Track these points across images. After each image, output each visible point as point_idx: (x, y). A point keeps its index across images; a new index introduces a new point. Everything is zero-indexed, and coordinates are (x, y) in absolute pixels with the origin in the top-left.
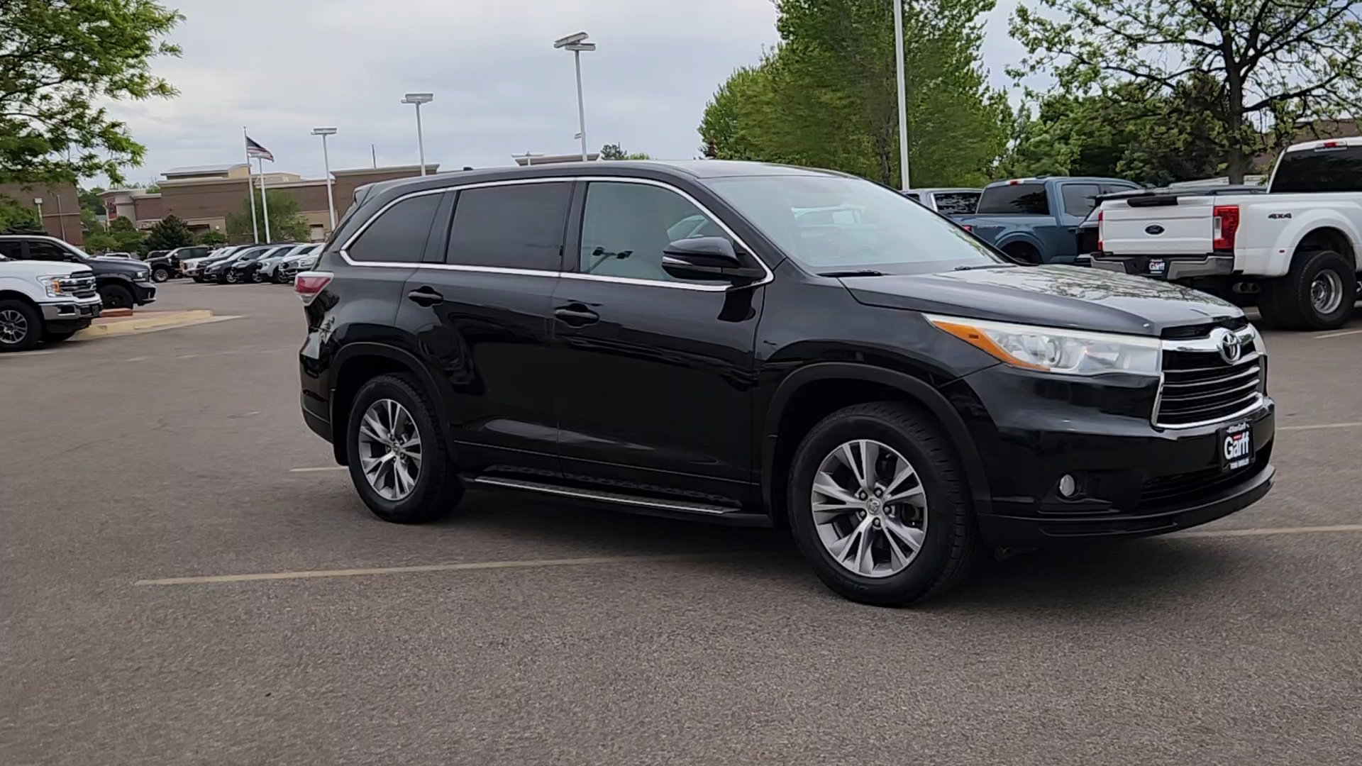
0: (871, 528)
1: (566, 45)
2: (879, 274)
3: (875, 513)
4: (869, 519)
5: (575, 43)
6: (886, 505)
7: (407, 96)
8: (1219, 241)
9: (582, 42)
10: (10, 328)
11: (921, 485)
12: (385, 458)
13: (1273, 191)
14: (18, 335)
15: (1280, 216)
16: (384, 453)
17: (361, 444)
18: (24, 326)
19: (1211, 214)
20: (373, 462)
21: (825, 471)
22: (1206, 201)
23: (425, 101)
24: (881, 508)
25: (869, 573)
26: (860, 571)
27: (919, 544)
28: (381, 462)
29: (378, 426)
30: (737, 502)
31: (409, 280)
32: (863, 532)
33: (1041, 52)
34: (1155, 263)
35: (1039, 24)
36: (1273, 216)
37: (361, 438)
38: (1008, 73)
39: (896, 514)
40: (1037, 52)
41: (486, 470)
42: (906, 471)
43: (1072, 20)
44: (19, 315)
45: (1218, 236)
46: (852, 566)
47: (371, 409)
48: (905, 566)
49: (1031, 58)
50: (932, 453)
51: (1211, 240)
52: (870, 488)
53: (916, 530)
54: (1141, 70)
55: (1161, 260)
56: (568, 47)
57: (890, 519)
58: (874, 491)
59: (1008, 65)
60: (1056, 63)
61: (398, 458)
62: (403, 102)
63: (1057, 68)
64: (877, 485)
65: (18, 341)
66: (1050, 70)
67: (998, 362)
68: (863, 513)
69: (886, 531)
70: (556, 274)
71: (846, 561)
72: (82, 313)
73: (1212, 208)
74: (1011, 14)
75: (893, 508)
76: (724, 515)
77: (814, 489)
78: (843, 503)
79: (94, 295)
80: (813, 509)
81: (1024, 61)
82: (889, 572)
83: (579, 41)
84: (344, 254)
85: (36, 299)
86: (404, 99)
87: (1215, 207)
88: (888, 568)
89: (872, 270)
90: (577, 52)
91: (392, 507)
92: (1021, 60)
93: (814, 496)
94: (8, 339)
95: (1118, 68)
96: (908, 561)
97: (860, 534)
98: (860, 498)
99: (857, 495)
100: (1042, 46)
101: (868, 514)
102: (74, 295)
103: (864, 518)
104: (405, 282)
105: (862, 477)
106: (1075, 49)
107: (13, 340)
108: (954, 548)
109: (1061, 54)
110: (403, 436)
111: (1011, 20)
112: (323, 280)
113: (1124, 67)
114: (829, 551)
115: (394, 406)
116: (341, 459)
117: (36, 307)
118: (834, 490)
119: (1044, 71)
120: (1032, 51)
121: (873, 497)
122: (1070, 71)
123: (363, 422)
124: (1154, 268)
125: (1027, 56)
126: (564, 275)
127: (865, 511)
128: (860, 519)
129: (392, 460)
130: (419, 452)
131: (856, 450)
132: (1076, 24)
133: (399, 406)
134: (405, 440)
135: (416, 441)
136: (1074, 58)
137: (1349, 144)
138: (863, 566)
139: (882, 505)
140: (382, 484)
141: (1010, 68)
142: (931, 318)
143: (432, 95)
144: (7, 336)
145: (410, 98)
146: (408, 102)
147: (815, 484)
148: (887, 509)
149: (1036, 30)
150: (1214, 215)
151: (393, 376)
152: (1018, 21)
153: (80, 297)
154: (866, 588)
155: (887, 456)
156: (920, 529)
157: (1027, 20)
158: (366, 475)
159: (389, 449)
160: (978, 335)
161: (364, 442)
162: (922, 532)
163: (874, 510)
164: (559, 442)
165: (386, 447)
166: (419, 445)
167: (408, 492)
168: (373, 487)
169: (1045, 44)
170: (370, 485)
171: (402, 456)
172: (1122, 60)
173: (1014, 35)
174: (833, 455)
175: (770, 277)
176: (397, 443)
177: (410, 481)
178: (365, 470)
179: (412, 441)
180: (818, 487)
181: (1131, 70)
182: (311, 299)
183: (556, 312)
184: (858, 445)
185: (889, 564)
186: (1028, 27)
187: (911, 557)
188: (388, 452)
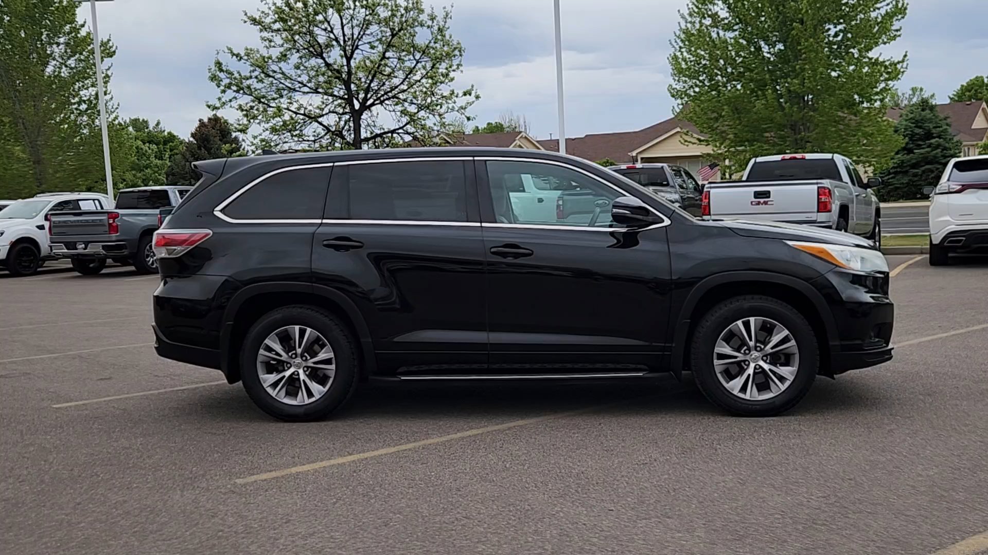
0: (756, 370)
6: (766, 356)
11: (794, 342)
12: (287, 373)
16: (277, 369)
17: (259, 364)
20: (273, 378)
21: (723, 340)
24: (762, 358)
25: (758, 398)
26: (750, 397)
27: (793, 375)
29: (278, 348)
31: (317, 232)
33: (230, 94)
35: (230, 74)
37: (260, 359)
38: (209, 107)
39: (773, 360)
41: (399, 371)
42: (782, 333)
43: (250, 72)
46: (746, 396)
47: (273, 335)
48: (784, 389)
49: (223, 97)
53: (790, 368)
54: (302, 111)
57: (768, 364)
58: (756, 348)
68: (747, 363)
69: (766, 370)
71: (742, 394)
74: (210, 65)
76: (644, 376)
77: (715, 351)
78: (736, 357)
80: (715, 364)
82: (771, 395)
84: (218, 214)
88: (769, 393)
91: (302, 410)
93: (715, 356)
95: (287, 109)
96: (785, 387)
97: (749, 375)
98: (746, 354)
99: (743, 351)
100: (231, 89)
101: (751, 362)
103: (749, 365)
104: (314, 234)
105: (751, 340)
110: (306, 354)
112: (204, 235)
114: (728, 389)
115: (303, 331)
116: (233, 379)
118: (727, 350)
120: (224, 92)
121: (755, 352)
123: (262, 346)
125: (221, 95)
127: (749, 361)
129: (296, 374)
130: (331, 364)
134: (309, 358)
135: (327, 355)
136: (253, 98)
138: (753, 394)
139: (761, 356)
140: (284, 395)
141: (209, 104)
142: (790, 243)
147: (716, 348)
149: (227, 78)
151: (301, 308)
154: (758, 407)
155: (768, 325)
156: (793, 367)
157: (221, 70)
158: (267, 389)
159: (289, 365)
160: (823, 251)
161: (261, 362)
162: (794, 368)
163: (755, 360)
164: (491, 342)
165: (285, 364)
166: (331, 359)
167: (319, 397)
168: (276, 398)
169: (234, 88)
170: (272, 396)
171: (305, 369)
172: (291, 103)
173: (212, 80)
174: (730, 329)
175: (667, 222)
176: (298, 360)
177: (321, 387)
178: (265, 385)
179: (322, 356)
180: (718, 350)
181: (294, 110)
182: (183, 251)
183: (493, 250)
184: (749, 321)
185: (769, 390)
186: (222, 75)
187: (787, 384)
188: (289, 368)
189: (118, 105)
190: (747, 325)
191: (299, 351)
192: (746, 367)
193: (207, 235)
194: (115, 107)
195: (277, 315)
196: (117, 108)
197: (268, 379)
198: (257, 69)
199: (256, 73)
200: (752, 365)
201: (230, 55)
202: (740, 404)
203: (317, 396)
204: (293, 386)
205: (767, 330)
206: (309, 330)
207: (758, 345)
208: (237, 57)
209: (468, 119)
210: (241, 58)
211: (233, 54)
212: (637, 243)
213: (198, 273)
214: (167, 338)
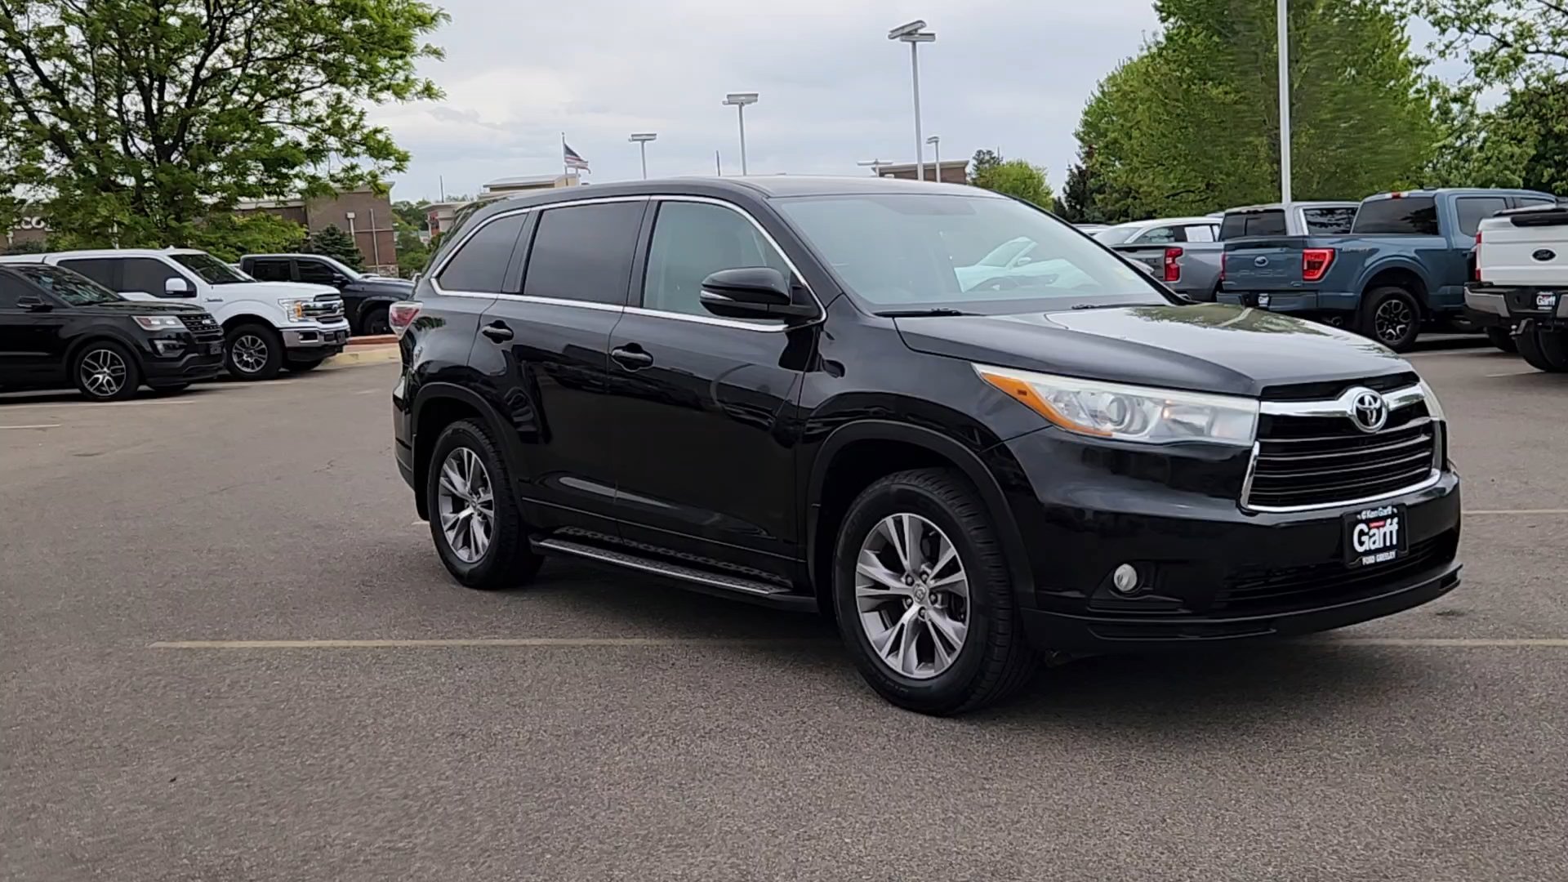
0: (917, 619)
1: (903, 35)
2: (958, 314)
3: (921, 601)
4: (915, 608)
5: (911, 33)
6: (933, 591)
7: (729, 96)
9: (920, 31)
10: (250, 355)
11: (963, 571)
12: (464, 514)
14: (258, 363)
16: (463, 508)
17: (440, 496)
18: (264, 354)
20: (452, 517)
21: (870, 549)
23: (749, 102)
24: (927, 595)
25: (912, 673)
26: (902, 670)
27: (961, 640)
28: (458, 519)
29: (456, 478)
30: (789, 582)
31: (486, 313)
32: (906, 623)
34: (1543, 296)
37: (441, 490)
39: (942, 604)
40: (1447, 33)
41: (557, 532)
42: (950, 553)
44: (259, 341)
46: (894, 663)
47: (450, 459)
48: (946, 667)
50: (974, 533)
52: (914, 571)
53: (959, 625)
55: (1551, 293)
56: (904, 37)
57: (935, 609)
58: (920, 574)
60: (1472, 47)
61: (476, 514)
62: (724, 103)
63: (1473, 53)
64: (923, 567)
65: (257, 369)
66: (1464, 54)
67: (1049, 424)
68: (909, 601)
69: (929, 624)
70: (620, 308)
71: (889, 658)
72: (325, 340)
75: (940, 597)
76: (769, 597)
77: (858, 570)
78: (887, 588)
79: (340, 321)
80: (857, 594)
81: (1430, 46)
82: (930, 673)
83: (916, 30)
84: (434, 282)
85: (277, 325)
86: (726, 100)
88: (931, 668)
89: (950, 309)
90: (914, 43)
91: (468, 569)
92: (1427, 44)
93: (858, 578)
94: (248, 367)
95: (1550, 52)
96: (950, 661)
97: (903, 625)
98: (907, 584)
99: (903, 579)
100: (1454, 26)
101: (915, 603)
102: (318, 319)
103: (910, 606)
104: (481, 315)
105: (906, 558)
106: (1495, 29)
107: (253, 368)
108: (996, 649)
109: (1478, 36)
110: (480, 490)
112: (413, 311)
113: (1558, 51)
114: (873, 644)
115: (470, 455)
116: (424, 515)
117: (277, 332)
118: (880, 573)
119: (1457, 56)
121: (920, 582)
122: (1490, 56)
123: (442, 473)
124: (1542, 303)
126: (628, 309)
127: (910, 598)
128: (906, 607)
129: (470, 517)
130: (491, 509)
131: (899, 524)
133: (474, 455)
134: (481, 495)
135: (490, 497)
138: (905, 663)
139: (928, 592)
140: (460, 545)
142: (981, 369)
143: (757, 95)
144: (247, 364)
145: (732, 99)
146: (730, 103)
147: (859, 565)
148: (933, 597)
149: (1445, 6)
151: (469, 422)
153: (324, 323)
155: (931, 534)
156: (965, 624)
158: (446, 533)
159: (467, 504)
160: (1026, 391)
161: (442, 494)
162: (964, 627)
163: (921, 598)
165: (465, 502)
166: (491, 501)
167: (483, 553)
168: (452, 546)
169: (1458, 24)
170: (449, 544)
171: (479, 512)
174: (877, 530)
175: (822, 316)
177: (485, 541)
178: (445, 527)
180: (863, 567)
183: (615, 353)
184: (901, 519)
185: (932, 663)
187: (953, 657)
188: (467, 507)
191: (469, 484)
192: (903, 609)
193: (417, 311)
195: (449, 431)
197: (447, 517)
203: (481, 553)
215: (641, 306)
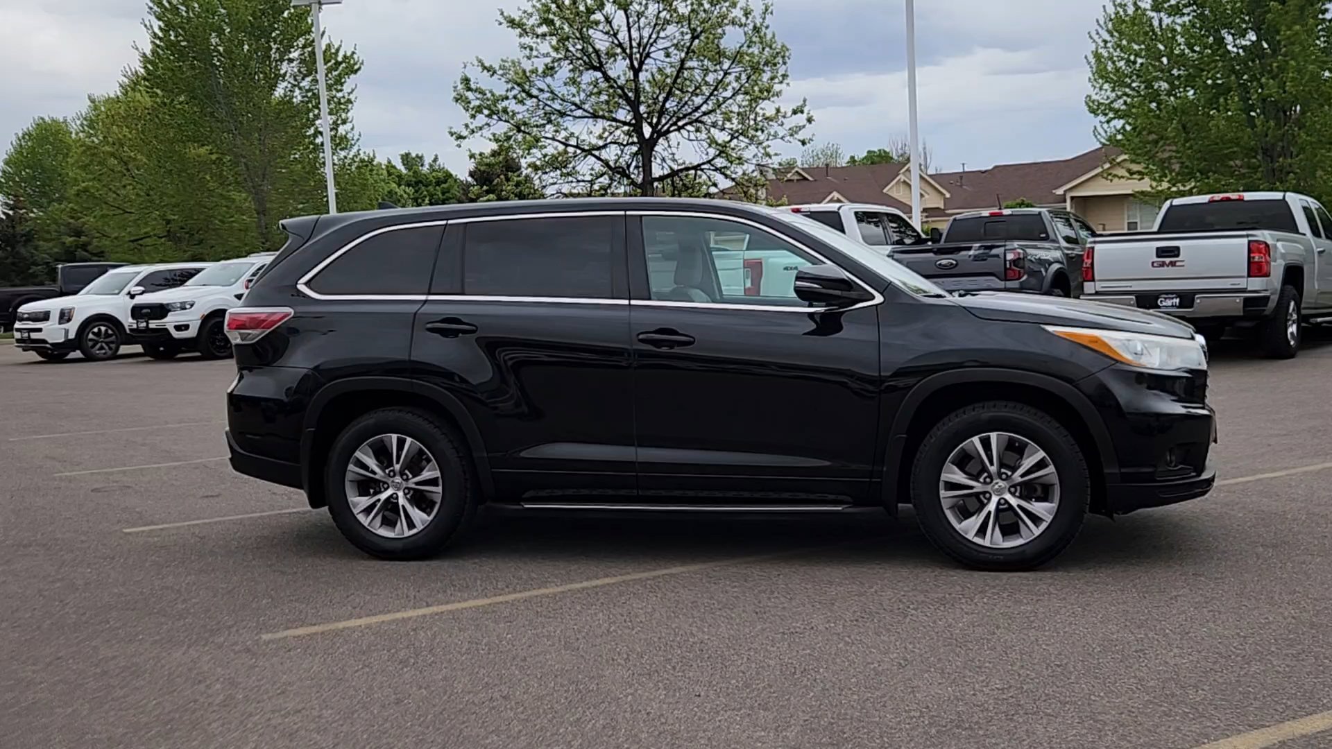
0: (1000, 507)
3: (1001, 494)
6: (1014, 486)
8: (749, 289)
11: (1052, 467)
12: (383, 496)
13: (748, 249)
15: (791, 269)
16: (380, 491)
17: (348, 484)
19: (742, 266)
20: (365, 502)
21: (953, 463)
22: (739, 254)
24: (1008, 489)
25: (1001, 545)
26: (991, 543)
27: (1051, 515)
28: (376, 501)
29: (373, 464)
30: (855, 499)
31: (420, 311)
32: (991, 511)
33: (481, 119)
35: (480, 93)
36: (786, 269)
37: (349, 476)
39: (1023, 493)
41: (524, 496)
42: (1036, 456)
43: (507, 91)
45: (749, 285)
46: (984, 541)
47: (365, 446)
48: (1038, 534)
49: (472, 123)
51: (743, 288)
53: (1048, 504)
54: (573, 142)
57: (1017, 497)
58: (1000, 475)
59: (451, 128)
61: (400, 493)
67: (1117, 362)
68: (988, 495)
70: (624, 302)
71: (978, 539)
73: (742, 261)
74: (455, 83)
75: (1020, 488)
76: (842, 511)
77: (941, 479)
78: (972, 488)
80: (941, 496)
82: (1021, 542)
84: (302, 287)
87: (744, 260)
88: (1018, 538)
91: (399, 545)
93: (941, 485)
95: (553, 139)
96: (1041, 529)
97: (989, 513)
98: (986, 483)
99: (983, 480)
100: (482, 113)
101: (994, 495)
103: (990, 499)
104: (417, 314)
105: (992, 464)
110: (407, 472)
111: (455, 87)
112: (284, 315)
113: (559, 138)
114: (960, 532)
115: (401, 441)
118: (959, 477)
120: (473, 116)
121: (998, 480)
123: (351, 460)
125: (469, 120)
126: (634, 302)
127: (991, 493)
129: (393, 496)
130: (437, 485)
132: (511, 94)
135: (432, 474)
136: (510, 126)
137: (812, 210)
138: (995, 539)
139: (1008, 486)
140: (379, 525)
141: (453, 130)
142: (1050, 329)
147: (943, 474)
149: (477, 99)
150: (744, 267)
151: (400, 411)
152: (460, 87)
154: (1002, 557)
155: (1017, 445)
156: (1052, 502)
157: (469, 89)
158: (357, 516)
159: (386, 486)
160: (1097, 340)
161: (350, 481)
162: (1053, 505)
163: (999, 492)
164: (639, 460)
165: (381, 484)
166: (438, 478)
167: (422, 527)
168: (369, 528)
169: (486, 112)
170: (363, 526)
171: (406, 491)
172: (556, 131)
173: (457, 101)
174: (962, 448)
175: (879, 299)
176: (398, 479)
177: (424, 516)
178: (355, 511)
179: (426, 475)
180: (945, 476)
181: (563, 140)
182: (259, 335)
183: (641, 337)
184: (989, 437)
185: (1018, 535)
186: (470, 95)
187: (1044, 526)
188: (386, 489)
189: (360, 135)
190: (986, 443)
191: (397, 467)
192: (986, 501)
193: (287, 315)
194: (355, 138)
195: (369, 420)
196: (358, 139)
197: (359, 502)
198: (516, 86)
199: (514, 92)
200: (995, 499)
201: (480, 69)
202: (976, 553)
203: (420, 527)
204: (390, 512)
205: (1015, 450)
206: (409, 440)
207: (1003, 470)
208: (488, 71)
209: (804, 143)
210: (495, 72)
211: (485, 68)
212: (840, 328)
213: (275, 364)
214: (241, 448)
215: (650, 299)
